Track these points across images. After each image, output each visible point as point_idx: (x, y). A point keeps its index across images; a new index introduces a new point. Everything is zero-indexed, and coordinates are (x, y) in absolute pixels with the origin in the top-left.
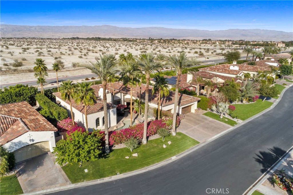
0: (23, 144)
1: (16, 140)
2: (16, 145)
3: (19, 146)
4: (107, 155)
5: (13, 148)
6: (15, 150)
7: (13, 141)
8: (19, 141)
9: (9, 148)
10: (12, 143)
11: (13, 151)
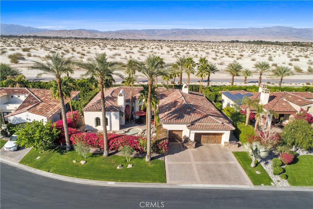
0: (23, 120)
1: (18, 116)
2: (17, 120)
3: (19, 121)
4: (66, 152)
5: (16, 121)
6: (17, 123)
7: (16, 116)
8: (20, 118)
9: (13, 120)
10: (15, 117)
11: (15, 123)
